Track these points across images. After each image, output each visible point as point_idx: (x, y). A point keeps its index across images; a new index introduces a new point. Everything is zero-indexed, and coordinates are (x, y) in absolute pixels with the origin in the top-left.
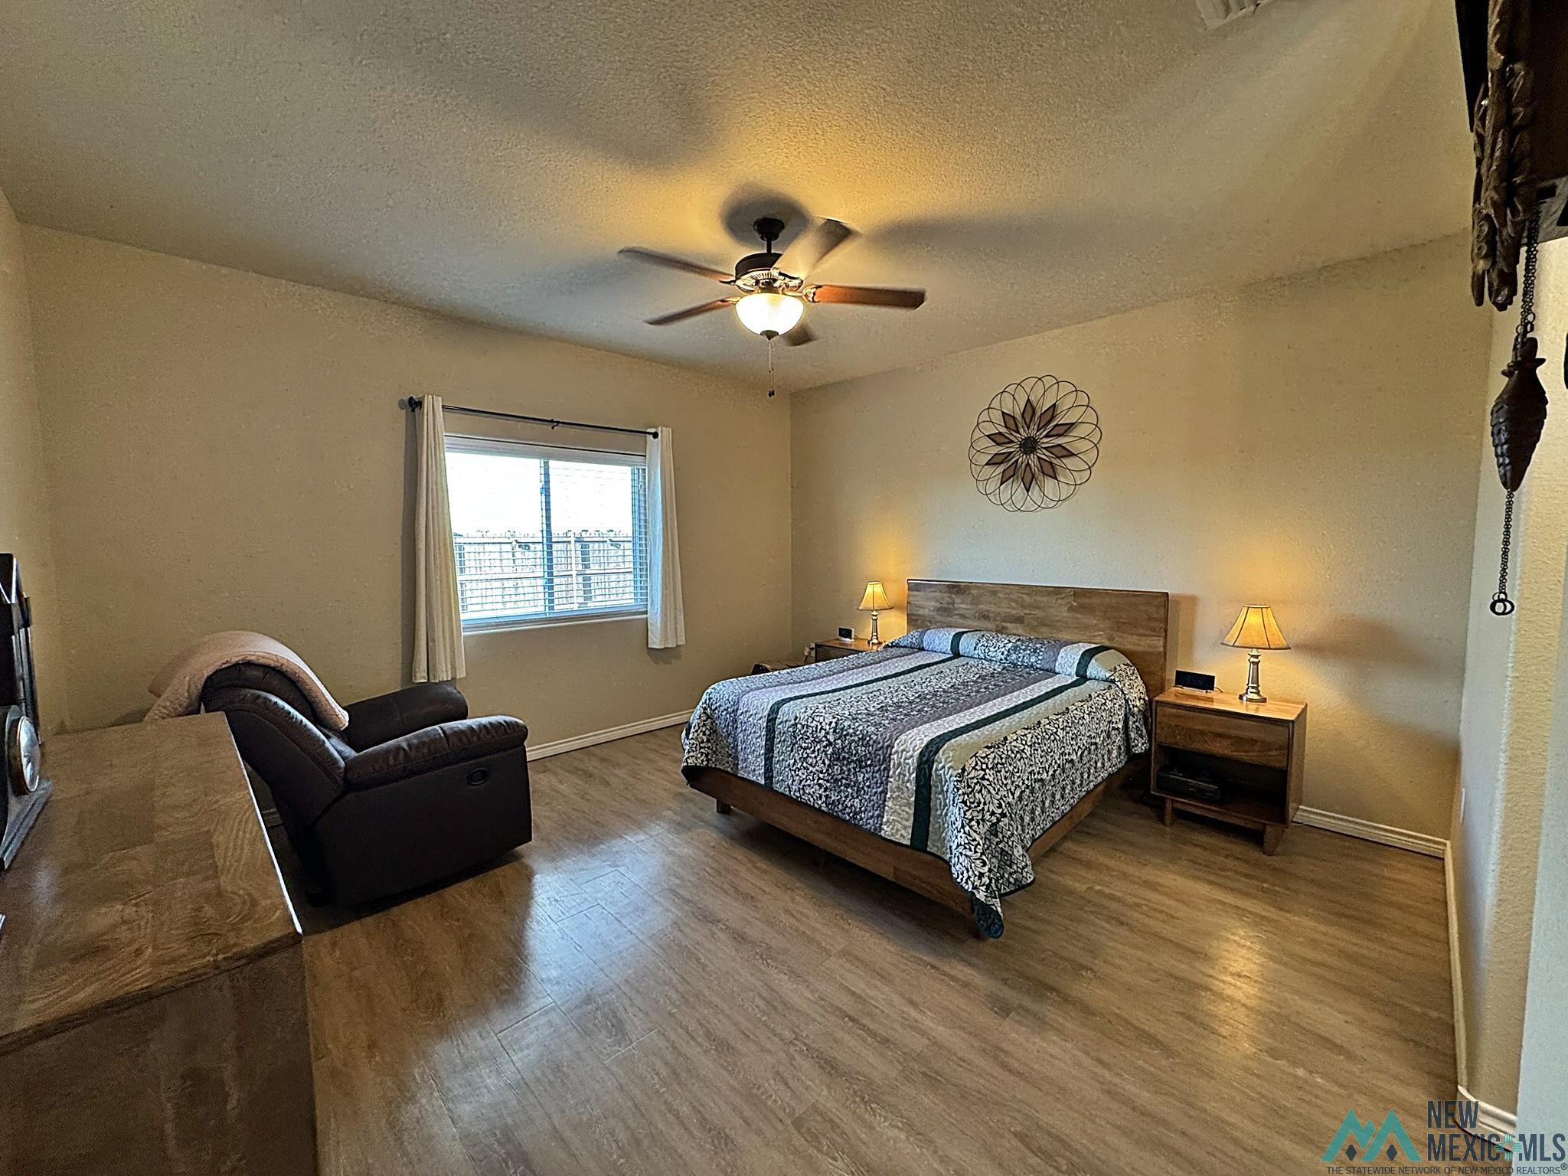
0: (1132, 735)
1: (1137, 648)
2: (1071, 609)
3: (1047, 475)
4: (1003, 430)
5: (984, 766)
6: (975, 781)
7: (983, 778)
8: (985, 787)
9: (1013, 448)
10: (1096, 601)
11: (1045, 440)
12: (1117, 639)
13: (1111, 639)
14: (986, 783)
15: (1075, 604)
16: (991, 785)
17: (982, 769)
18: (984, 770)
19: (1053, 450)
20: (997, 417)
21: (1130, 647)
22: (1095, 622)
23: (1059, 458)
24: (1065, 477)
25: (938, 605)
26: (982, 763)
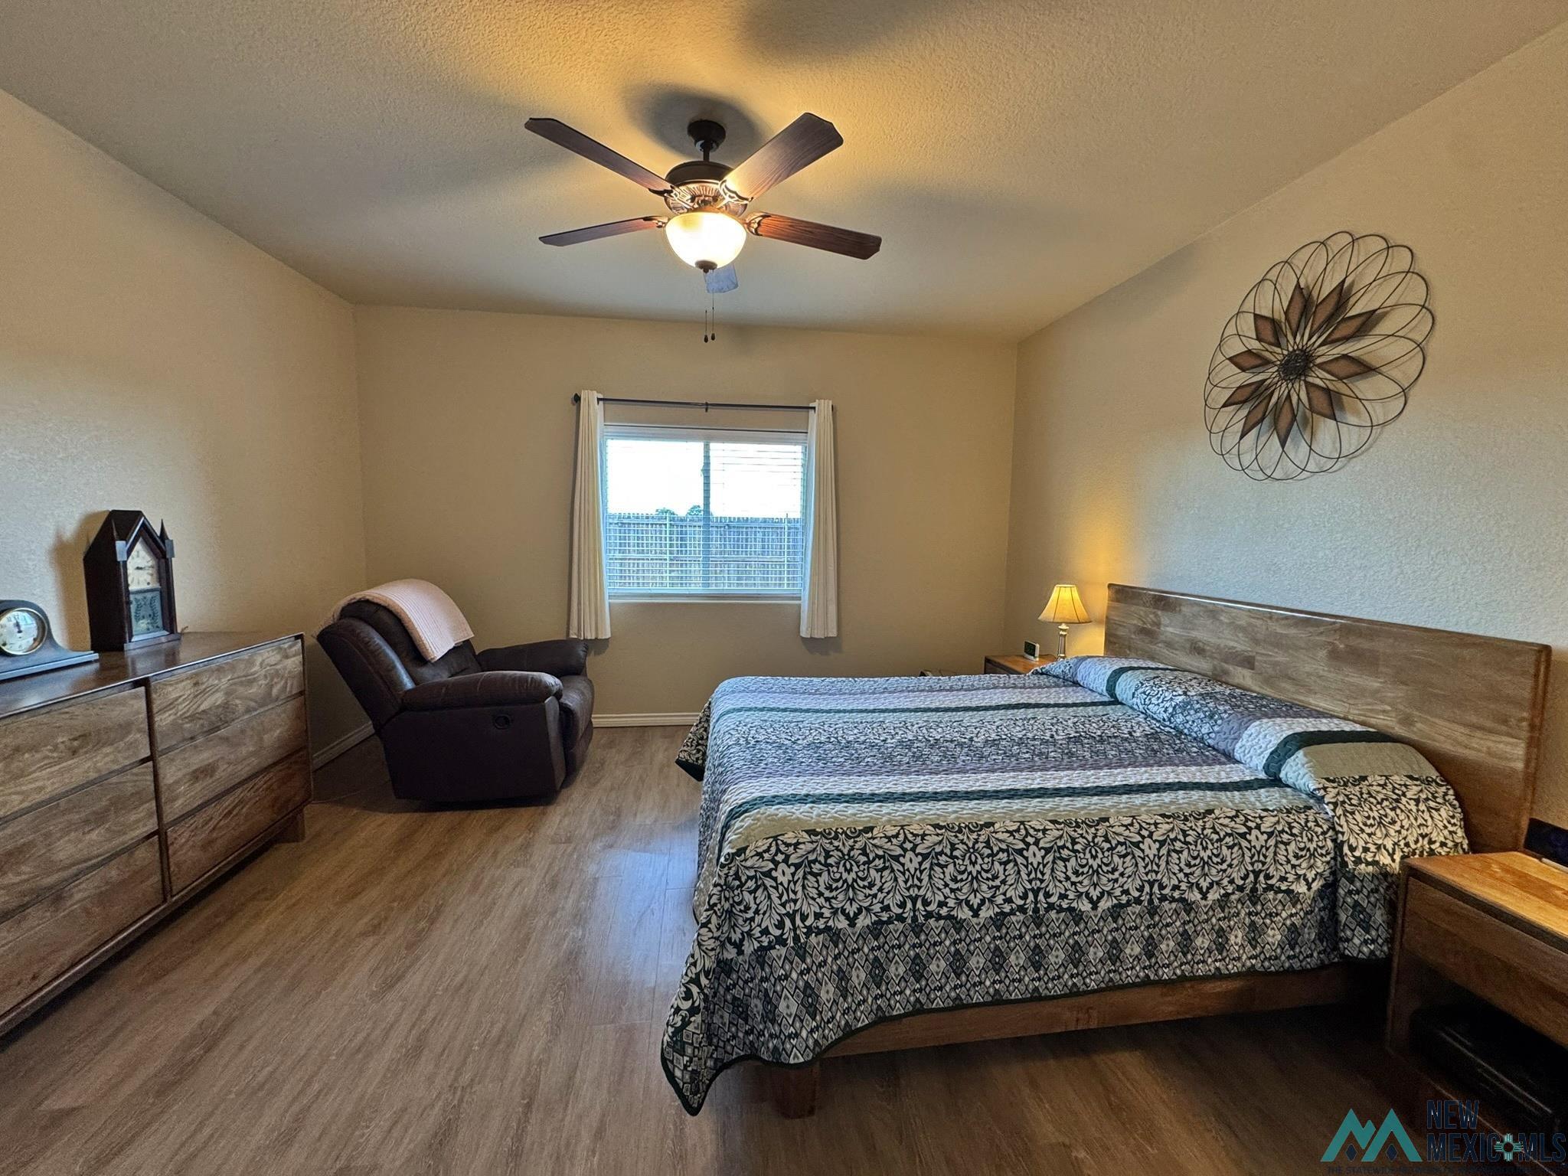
0: (1343, 917)
1: (1460, 751)
2: (1335, 655)
3: (1319, 413)
4: (1255, 345)
5: (780, 857)
6: (751, 873)
7: (768, 874)
8: (766, 888)
9: (1270, 374)
10: (1381, 646)
11: (1324, 349)
12: (1419, 725)
13: (1407, 721)
14: (769, 882)
15: (1342, 646)
16: (776, 888)
17: (773, 861)
18: (776, 863)
19: (1334, 367)
20: (1248, 325)
21: (1445, 746)
22: (1376, 685)
23: (1341, 379)
24: (1357, 413)
25: (1140, 624)
26: (778, 851)
